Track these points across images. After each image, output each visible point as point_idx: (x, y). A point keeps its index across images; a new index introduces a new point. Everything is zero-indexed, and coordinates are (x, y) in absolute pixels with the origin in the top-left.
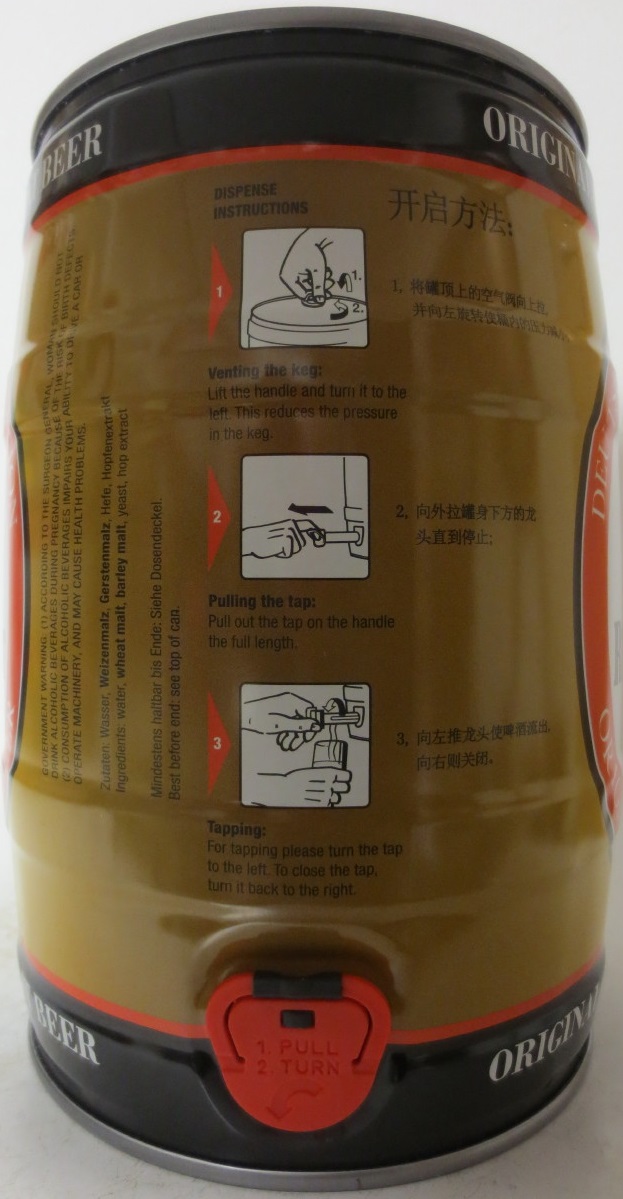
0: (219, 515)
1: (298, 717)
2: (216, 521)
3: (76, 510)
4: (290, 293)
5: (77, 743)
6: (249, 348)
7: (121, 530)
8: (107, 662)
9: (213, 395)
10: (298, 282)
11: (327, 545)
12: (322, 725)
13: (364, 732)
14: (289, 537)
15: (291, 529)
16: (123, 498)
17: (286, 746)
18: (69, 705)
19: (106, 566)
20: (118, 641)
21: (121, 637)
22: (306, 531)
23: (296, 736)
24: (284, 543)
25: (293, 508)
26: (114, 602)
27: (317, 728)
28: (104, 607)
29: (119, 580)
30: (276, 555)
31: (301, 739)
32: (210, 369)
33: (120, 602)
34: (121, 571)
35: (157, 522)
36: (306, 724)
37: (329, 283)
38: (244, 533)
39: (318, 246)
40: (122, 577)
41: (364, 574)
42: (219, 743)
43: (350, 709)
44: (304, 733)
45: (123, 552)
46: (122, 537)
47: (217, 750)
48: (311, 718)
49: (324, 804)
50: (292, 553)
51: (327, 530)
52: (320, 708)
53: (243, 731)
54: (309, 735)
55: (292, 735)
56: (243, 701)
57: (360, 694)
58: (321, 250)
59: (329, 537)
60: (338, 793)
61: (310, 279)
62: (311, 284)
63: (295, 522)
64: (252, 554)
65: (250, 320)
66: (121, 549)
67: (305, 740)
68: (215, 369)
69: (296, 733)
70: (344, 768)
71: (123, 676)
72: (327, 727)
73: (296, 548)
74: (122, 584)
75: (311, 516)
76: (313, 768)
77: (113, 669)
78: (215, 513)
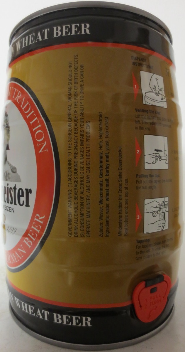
0: (139, 151)
1: (157, 207)
2: (138, 153)
3: (87, 148)
4: (152, 91)
5: (88, 224)
6: (145, 105)
7: (107, 155)
8: (102, 197)
9: (137, 116)
10: (153, 88)
11: (162, 160)
12: (161, 208)
13: (167, 210)
14: (155, 158)
15: (155, 156)
16: (107, 145)
17: (154, 216)
18: (85, 212)
19: (101, 166)
20: (106, 189)
21: (107, 188)
22: (158, 156)
23: (156, 213)
24: (153, 160)
25: (156, 150)
26: (105, 177)
27: (160, 210)
28: (101, 179)
29: (106, 170)
30: (152, 163)
31: (157, 213)
32: (136, 109)
33: (107, 177)
34: (107, 167)
35: (120, 153)
36: (158, 209)
37: (159, 90)
38: (145, 156)
39: (156, 79)
40: (107, 170)
41: (167, 168)
42: (139, 217)
43: (165, 204)
44: (157, 211)
45: (108, 162)
46: (107, 157)
47: (138, 219)
48: (159, 207)
49: (161, 230)
50: (155, 162)
51: (162, 156)
52: (161, 204)
53: (145, 213)
54: (159, 212)
55: (155, 212)
56: (145, 204)
57: (167, 199)
58: (157, 80)
59: (162, 158)
60: (163, 226)
61: (155, 88)
62: (156, 89)
63: (156, 154)
64: (147, 163)
65: (145, 96)
66: (107, 161)
67: (158, 213)
68: (137, 109)
69: (156, 211)
70: (164, 220)
71: (108, 200)
72: (162, 209)
73: (156, 161)
74: (107, 172)
75: (159, 152)
76: (159, 221)
77: (104, 199)
78: (137, 150)
